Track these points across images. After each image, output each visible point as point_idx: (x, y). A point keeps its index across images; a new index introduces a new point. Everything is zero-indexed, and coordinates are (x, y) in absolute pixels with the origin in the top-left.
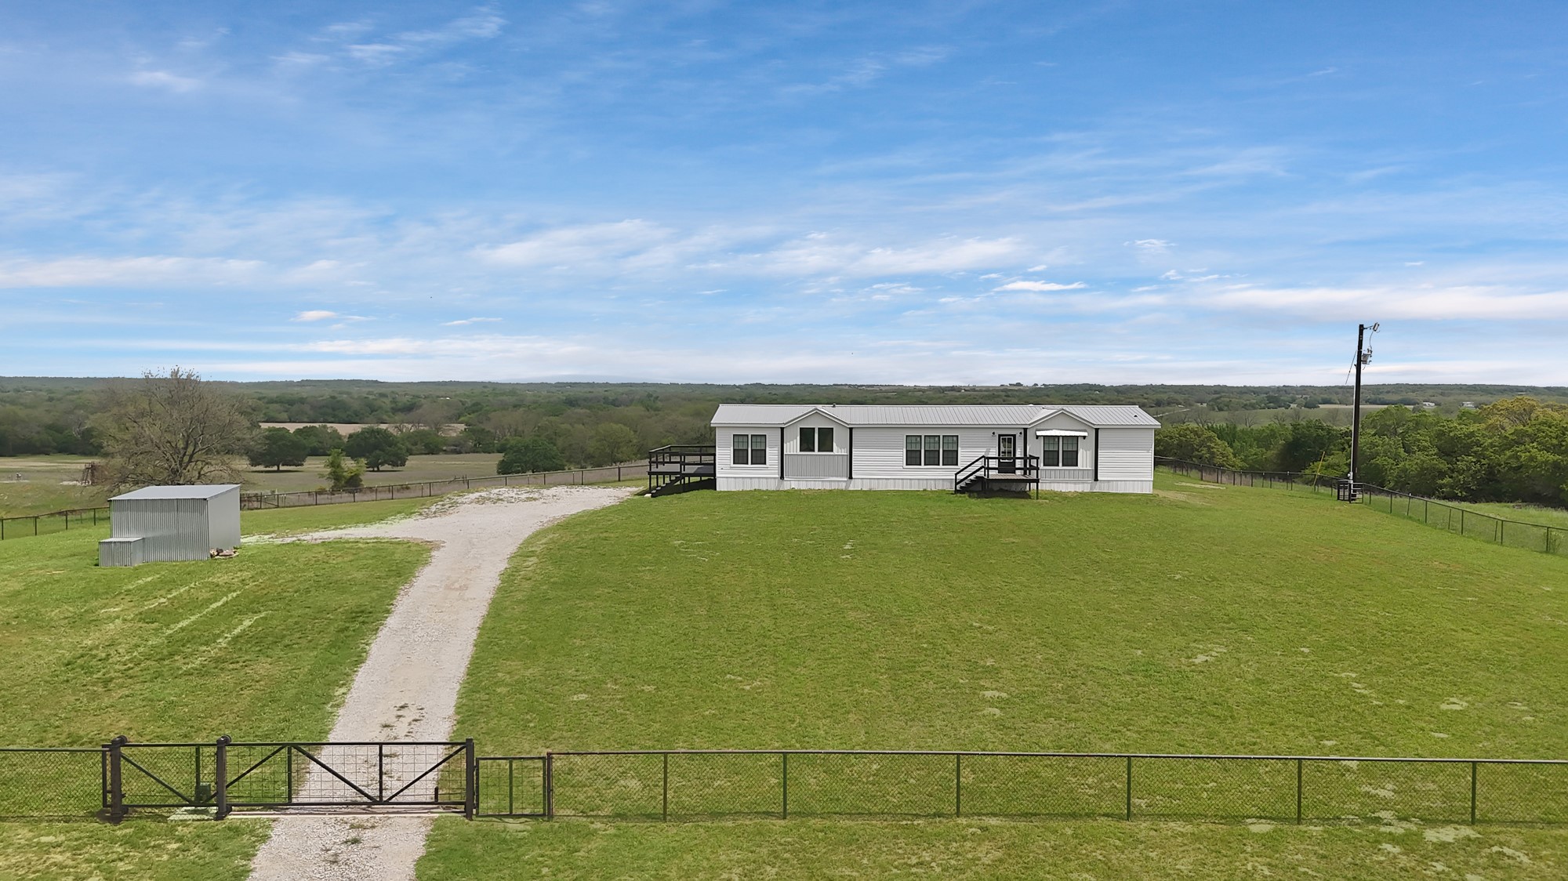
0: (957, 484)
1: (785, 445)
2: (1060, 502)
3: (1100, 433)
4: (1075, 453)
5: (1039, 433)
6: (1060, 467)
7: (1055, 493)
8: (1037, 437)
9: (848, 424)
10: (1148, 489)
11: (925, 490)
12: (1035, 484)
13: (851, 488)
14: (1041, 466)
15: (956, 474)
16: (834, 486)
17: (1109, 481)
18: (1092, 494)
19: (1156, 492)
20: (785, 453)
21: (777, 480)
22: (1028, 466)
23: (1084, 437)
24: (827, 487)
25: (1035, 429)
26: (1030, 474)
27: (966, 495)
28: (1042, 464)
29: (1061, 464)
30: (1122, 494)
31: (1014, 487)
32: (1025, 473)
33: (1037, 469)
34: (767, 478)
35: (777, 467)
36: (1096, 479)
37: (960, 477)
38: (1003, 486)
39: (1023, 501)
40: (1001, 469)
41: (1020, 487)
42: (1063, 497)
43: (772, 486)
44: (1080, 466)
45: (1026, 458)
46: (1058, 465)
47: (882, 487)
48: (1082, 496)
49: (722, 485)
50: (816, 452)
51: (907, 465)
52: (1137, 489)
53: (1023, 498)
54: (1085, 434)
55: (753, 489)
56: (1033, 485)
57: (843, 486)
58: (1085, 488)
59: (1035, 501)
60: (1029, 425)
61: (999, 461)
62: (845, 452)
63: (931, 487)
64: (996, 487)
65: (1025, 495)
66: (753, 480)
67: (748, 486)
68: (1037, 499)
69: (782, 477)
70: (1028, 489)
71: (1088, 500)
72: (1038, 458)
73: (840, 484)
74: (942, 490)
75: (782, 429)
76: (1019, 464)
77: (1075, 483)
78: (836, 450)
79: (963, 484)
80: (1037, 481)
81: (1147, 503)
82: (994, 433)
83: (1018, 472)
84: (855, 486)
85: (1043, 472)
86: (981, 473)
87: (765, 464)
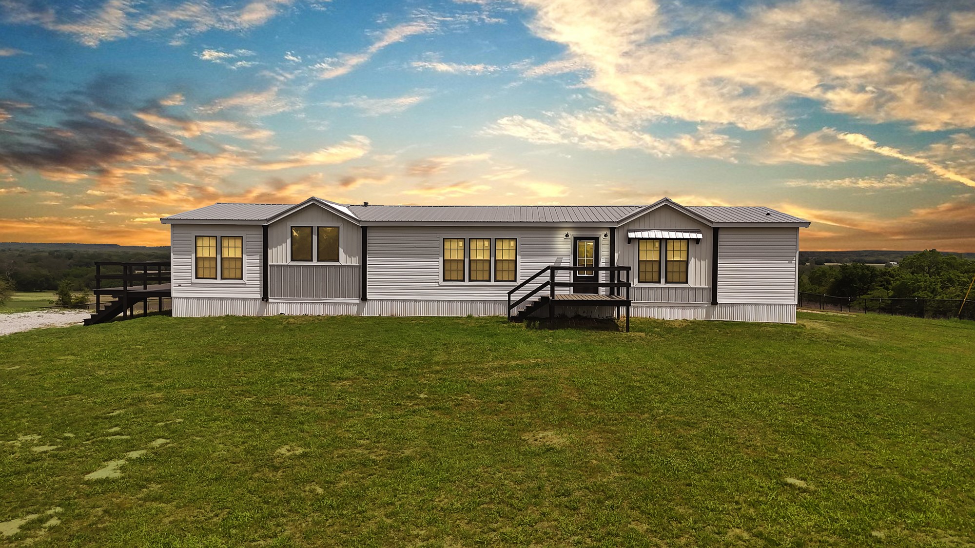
0: (510, 307)
1: (269, 251)
2: (661, 336)
3: (722, 237)
4: (684, 265)
5: (631, 235)
6: (663, 285)
7: (655, 321)
8: (630, 240)
9: (359, 221)
10: (789, 317)
11: (470, 317)
12: (625, 308)
13: (365, 314)
14: (635, 283)
15: (509, 294)
16: (341, 311)
17: (733, 305)
18: (708, 324)
19: (801, 322)
20: (269, 263)
21: (258, 302)
22: (616, 282)
23: (697, 241)
24: (331, 312)
25: (626, 229)
26: (618, 294)
27: (523, 325)
28: (636, 280)
29: (663, 280)
30: (753, 324)
31: (596, 313)
32: (612, 293)
33: (628, 285)
34: (244, 299)
35: (258, 282)
36: (714, 302)
37: (515, 298)
38: (581, 312)
39: (605, 335)
40: (579, 285)
41: (605, 313)
42: (665, 328)
43: (252, 310)
44: (691, 284)
45: (612, 268)
46: (659, 282)
47: (409, 311)
48: (694, 326)
49: (180, 310)
50: (315, 263)
51: (444, 280)
52: (774, 317)
53: (606, 329)
54: (700, 236)
55: (224, 315)
56: (623, 310)
57: (353, 311)
58: (698, 314)
59: (624, 334)
60: (618, 222)
61: (575, 274)
62: (355, 262)
63: (479, 312)
64: (570, 312)
65: (609, 325)
66: (224, 302)
67: (218, 311)
68: (628, 331)
69: (265, 298)
70: (615, 315)
71: (704, 333)
72: (628, 269)
73: (349, 307)
74: (493, 317)
75: (265, 229)
76: (603, 276)
77: (684, 308)
78: (344, 259)
79: (521, 308)
80: (627, 304)
81: (794, 338)
82: (567, 235)
83: (603, 292)
84: (371, 310)
85: (638, 292)
86: (546, 292)
87: (242, 279)
